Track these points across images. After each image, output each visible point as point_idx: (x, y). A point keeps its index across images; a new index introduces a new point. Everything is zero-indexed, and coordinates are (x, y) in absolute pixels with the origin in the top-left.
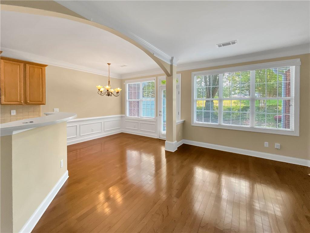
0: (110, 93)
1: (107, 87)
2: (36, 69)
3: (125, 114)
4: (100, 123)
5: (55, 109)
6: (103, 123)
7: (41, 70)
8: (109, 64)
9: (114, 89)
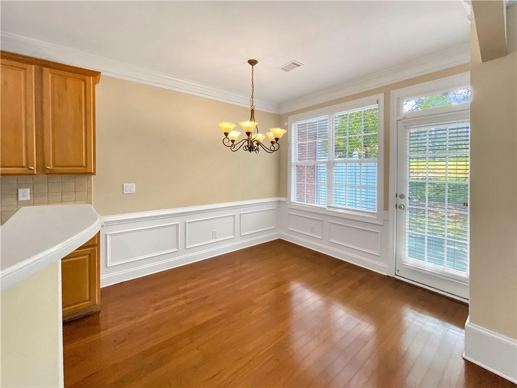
0: (255, 144)
1: (249, 125)
2: (70, 82)
3: (286, 196)
4: (232, 217)
5: (124, 184)
6: (237, 218)
7: (83, 83)
8: (252, 62)
9: (264, 133)
